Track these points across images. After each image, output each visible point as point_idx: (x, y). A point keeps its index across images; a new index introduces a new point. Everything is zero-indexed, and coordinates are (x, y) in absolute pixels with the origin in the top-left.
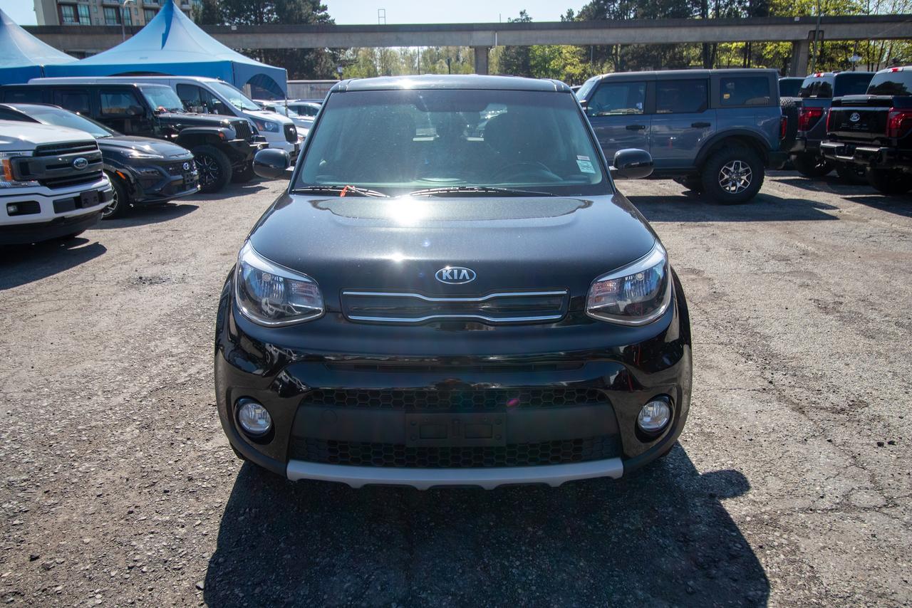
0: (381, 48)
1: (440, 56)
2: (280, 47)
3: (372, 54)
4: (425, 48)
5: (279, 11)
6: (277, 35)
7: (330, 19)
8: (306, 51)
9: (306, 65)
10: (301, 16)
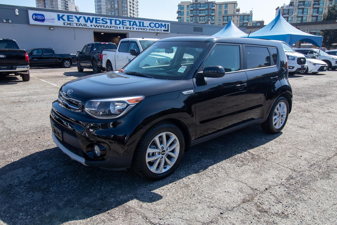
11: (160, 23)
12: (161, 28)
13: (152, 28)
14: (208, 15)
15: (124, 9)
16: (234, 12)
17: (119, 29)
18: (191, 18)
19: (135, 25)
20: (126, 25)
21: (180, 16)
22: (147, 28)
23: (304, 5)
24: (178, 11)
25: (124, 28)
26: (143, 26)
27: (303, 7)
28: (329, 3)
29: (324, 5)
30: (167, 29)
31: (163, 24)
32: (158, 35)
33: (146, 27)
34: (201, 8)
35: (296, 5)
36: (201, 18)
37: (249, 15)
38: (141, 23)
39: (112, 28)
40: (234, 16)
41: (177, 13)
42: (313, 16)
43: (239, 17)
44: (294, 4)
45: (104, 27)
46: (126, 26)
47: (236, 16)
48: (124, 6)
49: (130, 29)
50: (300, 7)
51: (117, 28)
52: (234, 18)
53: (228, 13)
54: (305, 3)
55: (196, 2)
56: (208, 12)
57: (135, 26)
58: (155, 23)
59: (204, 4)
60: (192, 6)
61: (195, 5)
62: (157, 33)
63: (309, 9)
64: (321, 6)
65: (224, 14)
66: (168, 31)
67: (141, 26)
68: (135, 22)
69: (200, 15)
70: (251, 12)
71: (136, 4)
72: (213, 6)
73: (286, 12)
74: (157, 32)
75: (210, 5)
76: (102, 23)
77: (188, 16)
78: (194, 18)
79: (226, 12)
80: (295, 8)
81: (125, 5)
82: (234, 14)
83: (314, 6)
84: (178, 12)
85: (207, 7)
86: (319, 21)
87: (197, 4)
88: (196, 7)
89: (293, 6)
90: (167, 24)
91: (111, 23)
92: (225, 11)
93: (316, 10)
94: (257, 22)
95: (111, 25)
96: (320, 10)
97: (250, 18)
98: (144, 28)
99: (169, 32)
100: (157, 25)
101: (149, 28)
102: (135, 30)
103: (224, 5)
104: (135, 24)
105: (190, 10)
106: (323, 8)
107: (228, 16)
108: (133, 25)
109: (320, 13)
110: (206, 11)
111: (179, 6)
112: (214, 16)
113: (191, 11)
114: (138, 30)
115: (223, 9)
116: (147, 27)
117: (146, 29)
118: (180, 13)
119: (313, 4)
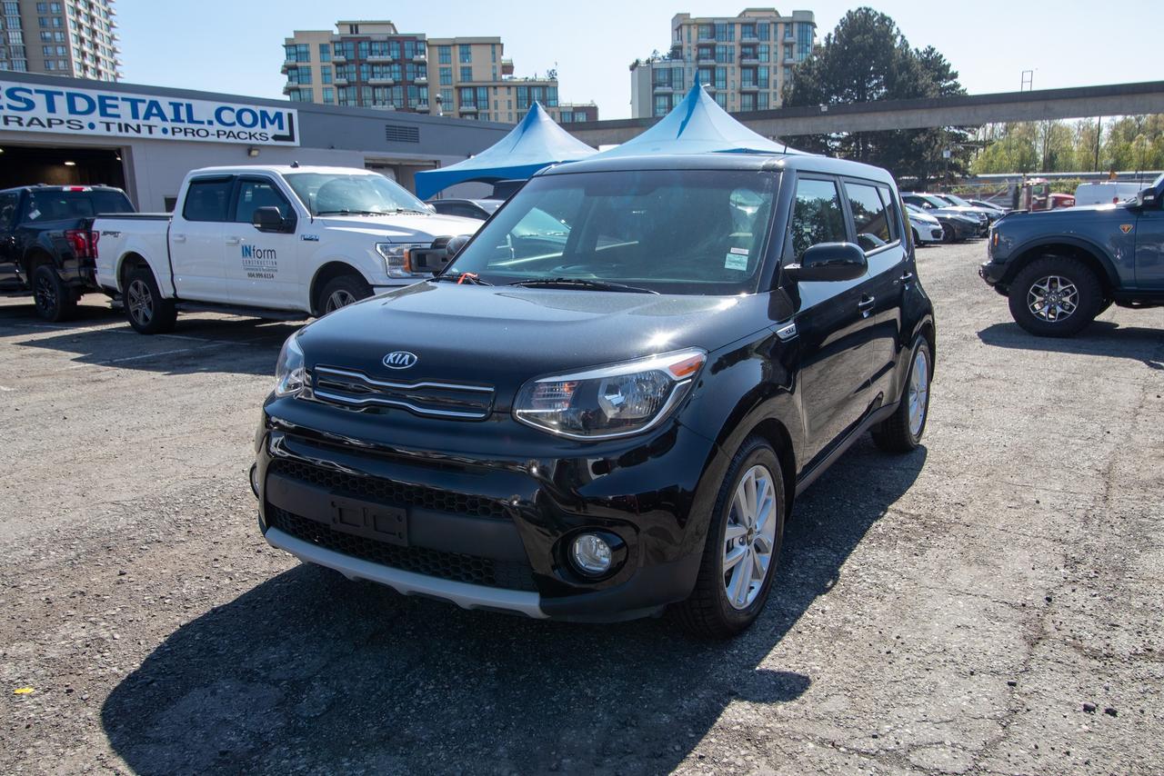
0: (1047, 123)
1: (1141, 129)
2: (879, 129)
3: (1032, 132)
4: (1119, 118)
5: (887, 83)
6: (878, 114)
7: (960, 89)
8: (916, 132)
9: (913, 150)
10: (915, 88)
11: (257, 109)
12: (264, 126)
13: (228, 129)
14: (403, 83)
15: (50, 50)
16: (495, 75)
17: (87, 131)
18: (341, 91)
19: (155, 115)
20: (118, 116)
21: (295, 84)
22: (206, 126)
23: (713, 56)
24: (285, 66)
25: (108, 129)
26: (191, 120)
27: (711, 62)
28: (785, 53)
29: (772, 59)
30: (286, 132)
31: (271, 112)
32: (254, 153)
33: (202, 123)
34: (376, 58)
35: (690, 55)
36: (379, 93)
37: (547, 86)
38: (183, 111)
39: (56, 129)
40: (495, 87)
41: (283, 72)
42: (743, 93)
43: (513, 90)
44: (685, 52)
45: (21, 124)
46: (117, 120)
47: (504, 86)
48: (50, 38)
49: (139, 131)
50: (702, 62)
51: (82, 127)
52: (496, 94)
53: (475, 77)
54: (717, 51)
55: (354, 35)
56: (404, 72)
57: (155, 121)
58: (237, 107)
59: (384, 42)
60: (338, 47)
61: (350, 46)
62: (250, 149)
63: (729, 71)
64: (763, 60)
65: (459, 79)
66: (291, 138)
67: (183, 121)
68: (154, 104)
69: (372, 81)
70: (552, 74)
71: (106, 33)
72: (417, 52)
73: (662, 77)
74: (248, 141)
75: (406, 45)
76: (10, 107)
77: (330, 86)
78: (352, 92)
79: (467, 72)
80: (689, 65)
81: (58, 36)
82: (495, 81)
83: (744, 60)
84: (287, 69)
85: (395, 54)
86: (763, 109)
87: (360, 41)
88: (357, 51)
89: (682, 58)
90: (285, 112)
91: (51, 108)
92: (463, 68)
93: (750, 73)
94: (574, 108)
95: (51, 116)
96: (762, 73)
97: (552, 95)
98: (196, 127)
99: (297, 142)
100: (247, 118)
101: (217, 126)
102: (158, 134)
103: (458, 47)
104: (155, 111)
105: (334, 63)
106: (769, 67)
107: (475, 89)
108: (147, 117)
109: (763, 83)
110: (396, 67)
111: (290, 46)
112: (425, 85)
113: (338, 65)
114: (169, 136)
115: (456, 63)
116: (206, 123)
117: (203, 133)
118: (295, 72)
119: (739, 54)
